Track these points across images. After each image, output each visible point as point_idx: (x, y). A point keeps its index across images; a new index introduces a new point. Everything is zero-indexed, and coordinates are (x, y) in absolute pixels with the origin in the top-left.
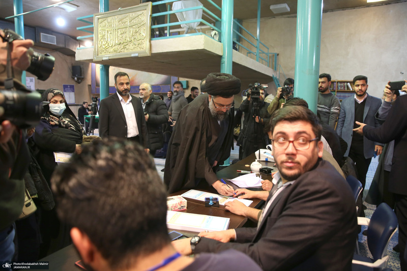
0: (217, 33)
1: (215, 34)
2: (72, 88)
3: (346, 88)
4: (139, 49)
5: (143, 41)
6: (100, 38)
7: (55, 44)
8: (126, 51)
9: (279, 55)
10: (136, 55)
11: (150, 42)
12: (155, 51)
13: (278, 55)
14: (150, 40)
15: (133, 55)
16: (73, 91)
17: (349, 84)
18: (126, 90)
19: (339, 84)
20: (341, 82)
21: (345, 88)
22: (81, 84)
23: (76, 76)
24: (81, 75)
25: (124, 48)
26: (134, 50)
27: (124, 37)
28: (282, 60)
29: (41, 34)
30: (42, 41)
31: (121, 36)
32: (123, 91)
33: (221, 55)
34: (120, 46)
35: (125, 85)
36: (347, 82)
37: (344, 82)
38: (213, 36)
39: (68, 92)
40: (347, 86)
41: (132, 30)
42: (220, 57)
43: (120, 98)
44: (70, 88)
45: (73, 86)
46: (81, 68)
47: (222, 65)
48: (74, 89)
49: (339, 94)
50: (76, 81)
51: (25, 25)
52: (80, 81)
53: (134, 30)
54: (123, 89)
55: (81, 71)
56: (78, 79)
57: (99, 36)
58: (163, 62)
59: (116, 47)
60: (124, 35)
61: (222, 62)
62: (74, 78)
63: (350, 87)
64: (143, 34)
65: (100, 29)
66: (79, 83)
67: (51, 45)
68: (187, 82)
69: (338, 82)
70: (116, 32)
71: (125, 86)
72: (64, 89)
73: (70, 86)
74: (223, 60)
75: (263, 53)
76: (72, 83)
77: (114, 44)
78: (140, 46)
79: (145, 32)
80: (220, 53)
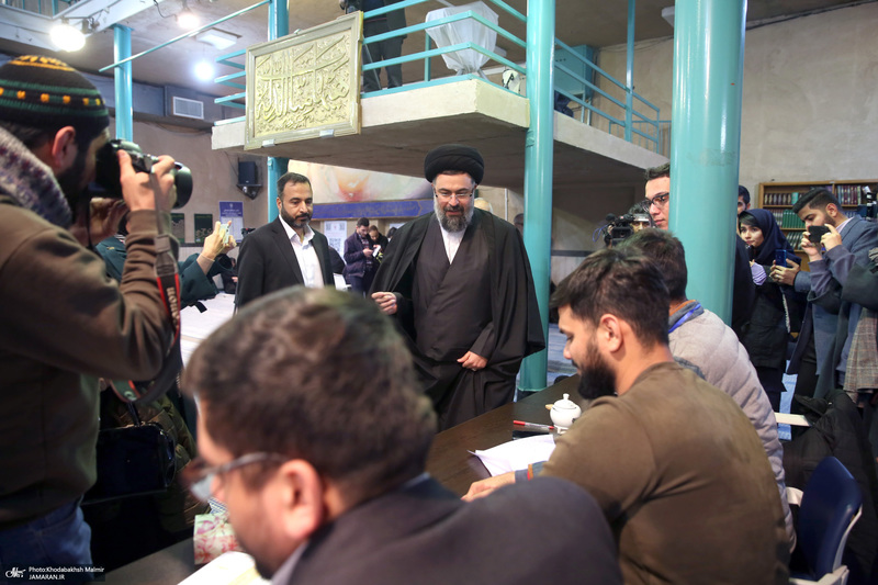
1: (512, 78)
2: (237, 209)
3: (860, 200)
4: (336, 119)
5: (344, 100)
6: (258, 98)
7: (202, 118)
8: (309, 125)
10: (330, 133)
11: (359, 102)
12: (369, 122)
14: (360, 97)
15: (322, 134)
16: (240, 215)
17: (867, 189)
18: (304, 214)
21: (855, 198)
22: (257, 199)
23: (245, 184)
24: (256, 181)
25: (306, 118)
26: (325, 123)
27: (305, 93)
29: (175, 98)
30: (175, 114)
31: (299, 92)
32: (298, 217)
33: (525, 126)
34: (297, 115)
35: (303, 203)
38: (505, 82)
39: (230, 216)
41: (320, 76)
42: (522, 133)
43: (290, 232)
44: (234, 208)
45: (241, 204)
46: (256, 167)
47: (527, 150)
48: (241, 210)
50: (246, 195)
51: (134, 81)
52: (254, 193)
53: (327, 77)
54: (299, 214)
55: (256, 173)
56: (250, 189)
57: (257, 93)
59: (290, 116)
60: (306, 89)
61: (528, 143)
62: (241, 188)
64: (343, 84)
65: (258, 78)
66: (253, 198)
67: (194, 120)
70: (290, 84)
71: (303, 207)
72: (222, 211)
73: (234, 204)
74: (530, 138)
75: (646, 121)
76: (238, 198)
77: (285, 111)
78: (338, 113)
79: (350, 78)
80: (523, 123)
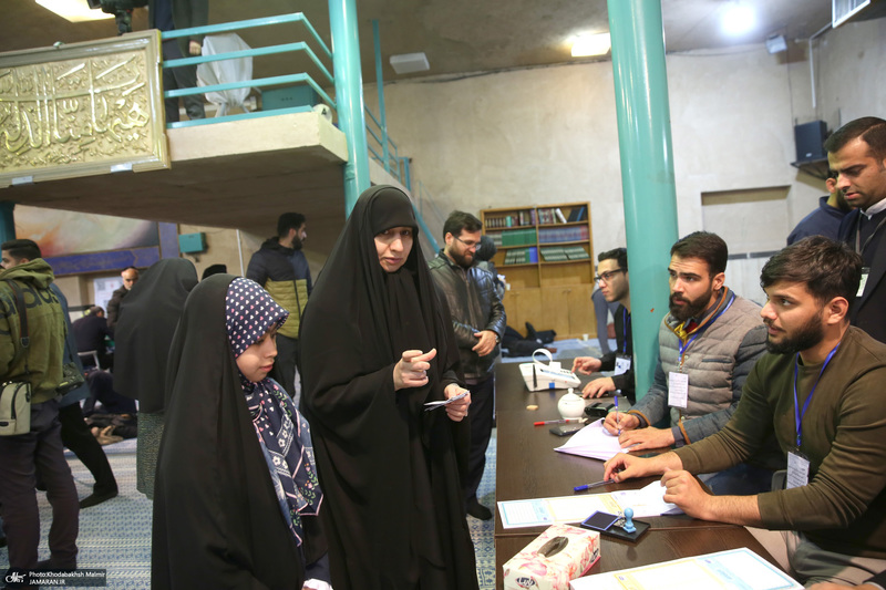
0: (327, 108)
3: (555, 220)
4: (133, 152)
5: (144, 130)
8: (89, 159)
9: (414, 163)
10: (128, 168)
13: (410, 160)
14: (166, 128)
17: (558, 211)
19: (541, 213)
20: (544, 209)
21: (552, 219)
25: (83, 151)
26: (116, 156)
27: (79, 122)
28: (420, 171)
31: (69, 119)
33: (346, 159)
34: (68, 146)
36: (555, 208)
37: (550, 208)
40: (557, 217)
41: (101, 102)
42: (340, 165)
47: (348, 183)
49: (543, 233)
53: (112, 102)
58: (182, 187)
59: (55, 150)
60: (81, 117)
61: (349, 177)
63: (561, 216)
64: (139, 112)
68: (204, 236)
69: (538, 209)
70: (53, 109)
74: (349, 172)
77: (48, 141)
79: (149, 109)
80: (344, 156)
